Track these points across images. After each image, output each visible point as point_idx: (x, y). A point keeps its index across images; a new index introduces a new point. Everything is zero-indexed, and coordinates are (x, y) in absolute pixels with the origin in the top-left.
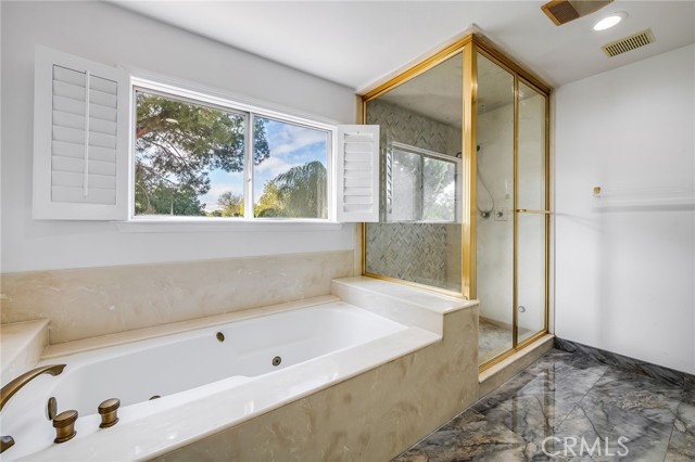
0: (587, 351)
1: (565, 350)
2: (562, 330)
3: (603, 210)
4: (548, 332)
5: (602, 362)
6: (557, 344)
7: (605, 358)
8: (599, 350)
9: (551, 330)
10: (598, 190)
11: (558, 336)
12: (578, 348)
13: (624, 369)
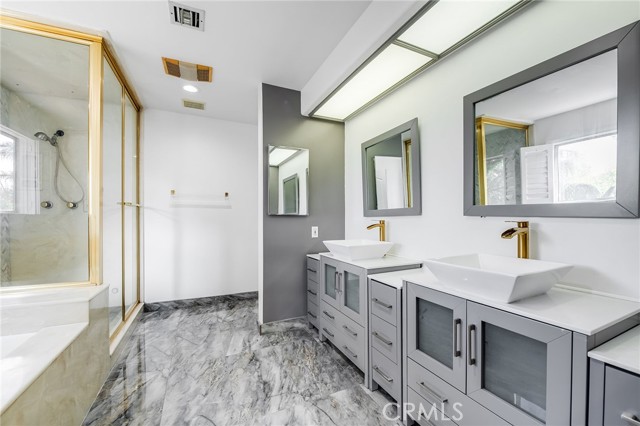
0: (167, 305)
1: (152, 311)
2: (149, 298)
3: (177, 206)
4: (139, 302)
5: (177, 308)
6: (147, 309)
7: (178, 305)
8: (175, 301)
9: (142, 300)
10: (173, 192)
11: (147, 302)
12: (162, 306)
13: (189, 307)
